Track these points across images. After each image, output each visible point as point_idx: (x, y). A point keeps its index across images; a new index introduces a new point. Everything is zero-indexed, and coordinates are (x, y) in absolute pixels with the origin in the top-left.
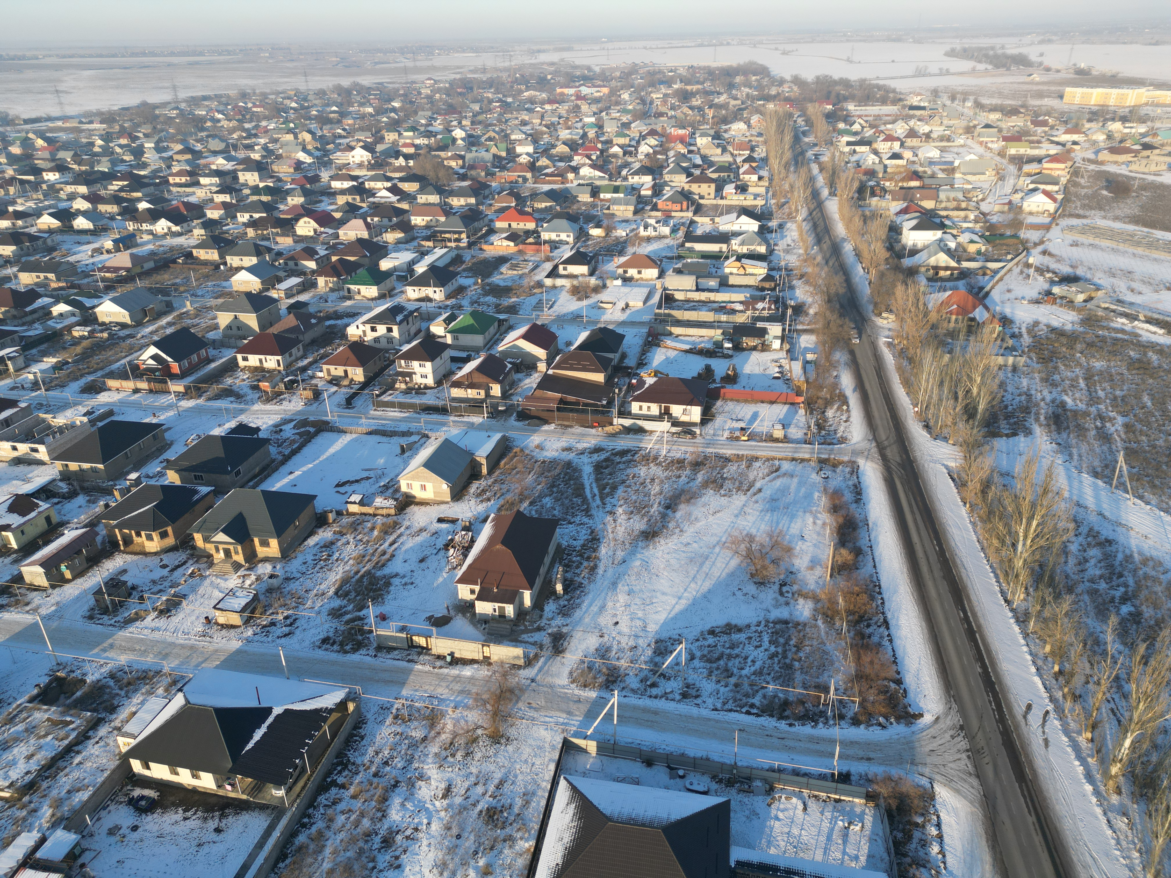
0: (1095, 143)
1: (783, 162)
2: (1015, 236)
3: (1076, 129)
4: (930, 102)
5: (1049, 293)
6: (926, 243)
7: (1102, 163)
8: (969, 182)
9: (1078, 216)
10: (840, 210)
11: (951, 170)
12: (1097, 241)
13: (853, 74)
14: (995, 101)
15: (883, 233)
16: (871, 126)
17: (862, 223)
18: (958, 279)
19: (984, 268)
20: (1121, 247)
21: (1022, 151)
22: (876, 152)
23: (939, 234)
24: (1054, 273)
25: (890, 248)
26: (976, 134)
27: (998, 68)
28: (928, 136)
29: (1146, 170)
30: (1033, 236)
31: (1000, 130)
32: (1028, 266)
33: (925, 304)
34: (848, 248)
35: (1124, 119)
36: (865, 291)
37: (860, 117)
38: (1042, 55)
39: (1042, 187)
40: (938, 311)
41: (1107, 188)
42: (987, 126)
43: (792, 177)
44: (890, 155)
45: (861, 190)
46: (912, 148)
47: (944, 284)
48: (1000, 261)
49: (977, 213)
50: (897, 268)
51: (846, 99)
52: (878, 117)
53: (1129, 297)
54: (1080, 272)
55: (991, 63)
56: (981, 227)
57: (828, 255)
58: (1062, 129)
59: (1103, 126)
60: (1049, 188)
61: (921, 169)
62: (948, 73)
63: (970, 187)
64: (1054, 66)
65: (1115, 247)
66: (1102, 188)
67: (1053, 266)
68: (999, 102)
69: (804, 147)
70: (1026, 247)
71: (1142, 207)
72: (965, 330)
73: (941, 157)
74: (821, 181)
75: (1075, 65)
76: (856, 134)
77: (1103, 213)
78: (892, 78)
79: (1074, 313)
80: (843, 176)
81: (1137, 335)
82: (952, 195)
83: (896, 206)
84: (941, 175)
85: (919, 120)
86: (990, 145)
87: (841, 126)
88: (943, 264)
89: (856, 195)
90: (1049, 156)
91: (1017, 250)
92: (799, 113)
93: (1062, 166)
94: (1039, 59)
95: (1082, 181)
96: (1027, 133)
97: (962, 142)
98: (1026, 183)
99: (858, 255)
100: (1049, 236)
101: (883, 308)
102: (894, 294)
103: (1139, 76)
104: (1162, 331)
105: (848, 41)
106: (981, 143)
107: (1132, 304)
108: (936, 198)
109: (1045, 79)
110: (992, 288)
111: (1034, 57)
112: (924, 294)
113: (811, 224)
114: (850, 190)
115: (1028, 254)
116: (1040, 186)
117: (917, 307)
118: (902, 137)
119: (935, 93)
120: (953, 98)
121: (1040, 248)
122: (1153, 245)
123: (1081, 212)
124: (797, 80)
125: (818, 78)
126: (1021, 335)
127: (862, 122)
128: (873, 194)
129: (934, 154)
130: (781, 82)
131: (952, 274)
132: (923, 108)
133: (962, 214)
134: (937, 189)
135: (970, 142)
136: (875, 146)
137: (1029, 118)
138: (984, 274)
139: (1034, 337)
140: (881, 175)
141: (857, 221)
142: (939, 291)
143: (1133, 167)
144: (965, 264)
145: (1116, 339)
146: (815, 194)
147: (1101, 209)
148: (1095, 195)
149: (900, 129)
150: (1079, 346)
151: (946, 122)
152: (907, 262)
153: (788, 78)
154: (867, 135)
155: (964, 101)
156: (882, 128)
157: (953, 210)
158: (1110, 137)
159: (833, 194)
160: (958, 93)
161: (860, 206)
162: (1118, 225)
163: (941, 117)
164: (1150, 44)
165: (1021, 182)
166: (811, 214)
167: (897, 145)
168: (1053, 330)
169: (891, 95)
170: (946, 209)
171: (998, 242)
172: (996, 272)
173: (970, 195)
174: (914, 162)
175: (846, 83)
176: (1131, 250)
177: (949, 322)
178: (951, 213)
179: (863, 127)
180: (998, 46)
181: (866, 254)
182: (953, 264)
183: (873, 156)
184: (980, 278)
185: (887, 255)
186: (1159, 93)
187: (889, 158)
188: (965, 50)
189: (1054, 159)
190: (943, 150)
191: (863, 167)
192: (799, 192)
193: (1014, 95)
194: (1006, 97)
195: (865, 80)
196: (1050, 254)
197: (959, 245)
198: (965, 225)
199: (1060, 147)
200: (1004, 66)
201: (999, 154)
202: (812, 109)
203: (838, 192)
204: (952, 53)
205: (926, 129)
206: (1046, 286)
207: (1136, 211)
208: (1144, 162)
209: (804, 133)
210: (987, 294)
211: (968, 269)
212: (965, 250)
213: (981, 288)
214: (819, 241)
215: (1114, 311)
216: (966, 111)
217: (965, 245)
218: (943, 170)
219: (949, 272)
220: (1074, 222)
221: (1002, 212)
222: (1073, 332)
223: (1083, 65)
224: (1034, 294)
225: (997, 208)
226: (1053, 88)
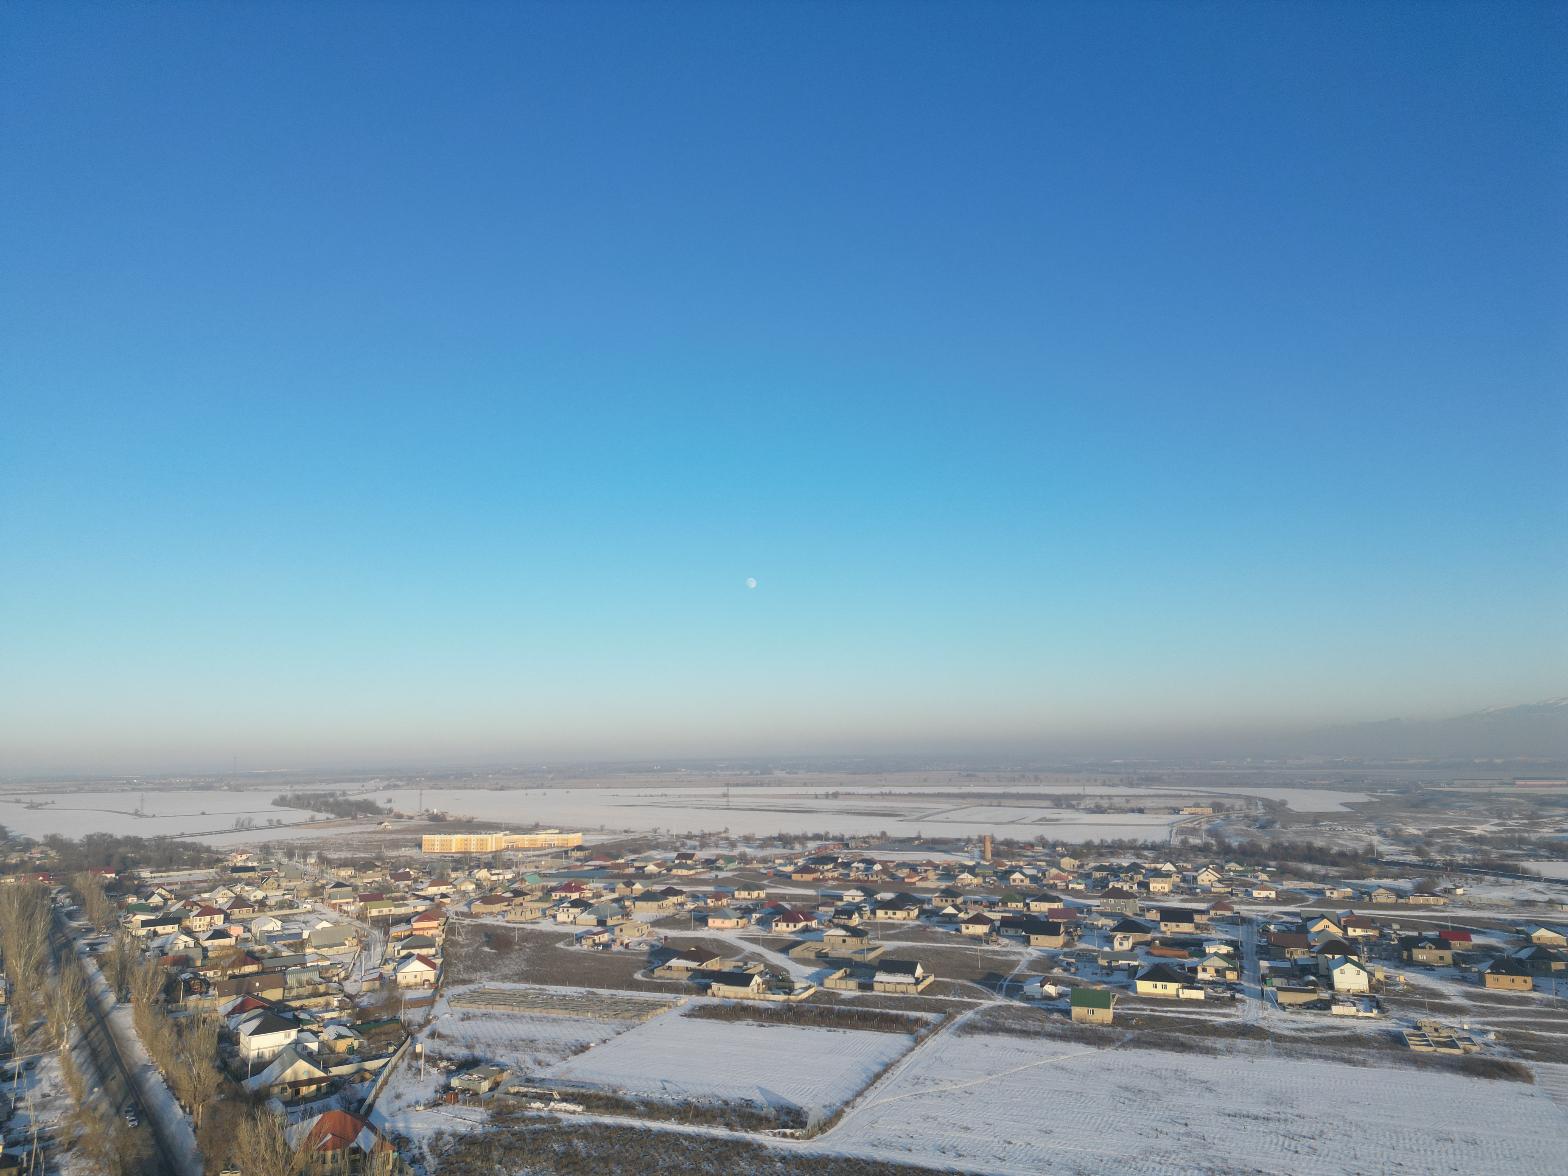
0: (465, 893)
1: (33, 961)
2: (394, 1020)
3: (442, 880)
4: (259, 861)
5: (447, 1088)
6: (277, 1050)
7: (477, 916)
8: (325, 958)
9: (464, 982)
10: (138, 1022)
11: (299, 944)
12: (490, 1010)
13: (146, 830)
14: (343, 855)
15: (209, 1047)
16: (178, 898)
17: (175, 1037)
18: (328, 1094)
19: (361, 1071)
20: (517, 1011)
21: (385, 911)
22: (189, 932)
23: (293, 1034)
24: (449, 1059)
25: (223, 1067)
26: (325, 896)
27: (342, 817)
28: (262, 904)
29: (523, 919)
30: (415, 1015)
31: (355, 889)
32: (416, 1056)
33: (285, 1143)
34: (155, 1079)
35: (489, 866)
36: (189, 1142)
37: (160, 886)
38: (390, 801)
39: (416, 952)
40: (306, 1150)
41: (488, 944)
42: (339, 885)
43: (49, 983)
44: (211, 933)
45: (171, 989)
46: (241, 922)
47: (309, 1106)
48: (379, 1057)
49: (340, 997)
50: (238, 1096)
51: (136, 864)
52: (187, 884)
53: (539, 1073)
54: (478, 1052)
55: (332, 812)
56: (349, 1015)
57: (120, 1098)
58: (427, 882)
59: (470, 874)
60: (424, 952)
61: (257, 948)
62: (280, 824)
63: (328, 963)
64: (405, 812)
65: (510, 1012)
66: (483, 945)
67: (447, 1050)
68: (349, 855)
69: (71, 936)
70: (409, 1032)
71: (527, 960)
72: (347, 1169)
73: (283, 929)
74: (102, 981)
75: (427, 811)
76: (156, 909)
77: (489, 974)
78: (204, 834)
79: (481, 1109)
80: (139, 971)
81: (557, 1120)
82: (305, 977)
83: (224, 1004)
84: (286, 953)
85: (248, 884)
86: (345, 908)
87: (132, 900)
88: (304, 1077)
89: (163, 996)
90: (417, 913)
91: (400, 1037)
92: (60, 887)
93: (434, 924)
94: (388, 806)
95: (460, 939)
96: (388, 889)
97: (309, 907)
98: (396, 949)
99: (172, 1087)
100: (434, 1012)
101: (221, 1164)
102: (236, 1137)
103: (494, 821)
104: (579, 1109)
105: (134, 790)
106: (334, 906)
107: (542, 1080)
108: (283, 985)
109: (397, 826)
110: (376, 1097)
111: (381, 804)
112: (282, 1127)
113: (86, 1053)
114: (151, 990)
115: (414, 1041)
116: (413, 951)
117: (274, 1151)
118: (225, 908)
119: (266, 850)
120: (290, 854)
121: (427, 1030)
122: (548, 1003)
123: (466, 976)
124: (54, 842)
125: (89, 837)
126: (423, 1157)
127: (164, 892)
128: (189, 991)
129: (274, 926)
130: (29, 845)
131: (319, 1089)
132: (253, 869)
133: (321, 1000)
134: (284, 973)
135: (319, 906)
136: (186, 923)
137: (387, 871)
138: (363, 1080)
139: (440, 1156)
140: (199, 963)
141: (167, 1035)
142: (303, 1119)
143: (510, 917)
144: (335, 1071)
145: (535, 1132)
146: (94, 1005)
147: (486, 969)
148: (476, 954)
149: (222, 898)
150: (496, 1154)
151: (284, 884)
152: (251, 1084)
153: (39, 838)
154: (173, 909)
155: (305, 857)
156: (196, 898)
157: (308, 997)
158: (479, 885)
159: (123, 999)
160: (296, 848)
161: (170, 1012)
162: (508, 986)
163: (278, 879)
164: (496, 789)
165: (390, 950)
166: (85, 1036)
167: (219, 920)
168: (461, 1139)
169: (205, 855)
170: (298, 997)
171: (373, 1031)
172: (377, 1073)
173: (329, 974)
174: (246, 940)
175: (135, 843)
176: (527, 1013)
177: (324, 1162)
178: (306, 1002)
179: (166, 900)
180: (338, 793)
181: (185, 1084)
182: (319, 1073)
183: (184, 938)
184: (358, 1086)
185: (220, 1078)
186: (515, 837)
187: (209, 939)
188: (298, 798)
189: (424, 916)
190: (284, 919)
191: (171, 954)
192: (64, 1005)
193: (366, 847)
194: (357, 849)
195: (165, 838)
196: (441, 1036)
197: (322, 1044)
198: (328, 1016)
199: (428, 902)
200: (348, 814)
201: (358, 918)
202: (80, 880)
203: (133, 996)
204: (282, 802)
205: (259, 895)
206: (442, 1080)
207: (523, 966)
208: (519, 910)
209: (71, 915)
210: (371, 1106)
211: (340, 1076)
212: (332, 1051)
213: (362, 1101)
214: (102, 1078)
215: (525, 1095)
216: (309, 868)
217: (332, 1043)
218: (288, 946)
219: (314, 1087)
220: (461, 989)
221: (373, 991)
222: (486, 1135)
223: (435, 811)
224: (428, 1093)
225: (366, 986)
226: (409, 837)
